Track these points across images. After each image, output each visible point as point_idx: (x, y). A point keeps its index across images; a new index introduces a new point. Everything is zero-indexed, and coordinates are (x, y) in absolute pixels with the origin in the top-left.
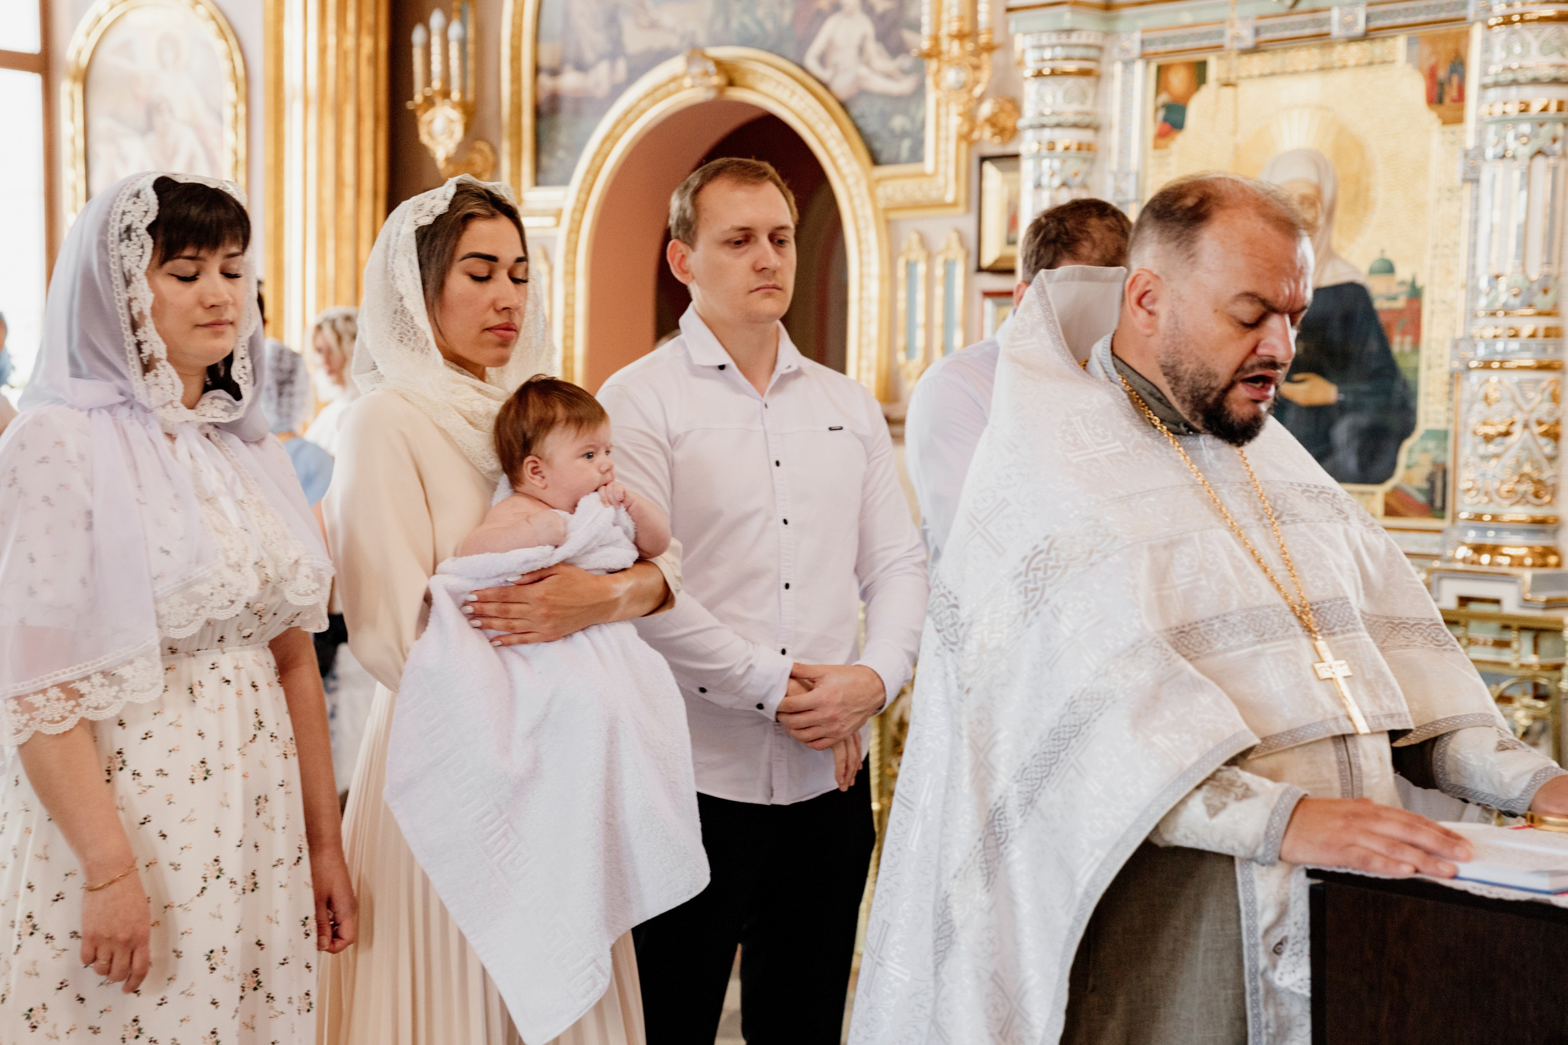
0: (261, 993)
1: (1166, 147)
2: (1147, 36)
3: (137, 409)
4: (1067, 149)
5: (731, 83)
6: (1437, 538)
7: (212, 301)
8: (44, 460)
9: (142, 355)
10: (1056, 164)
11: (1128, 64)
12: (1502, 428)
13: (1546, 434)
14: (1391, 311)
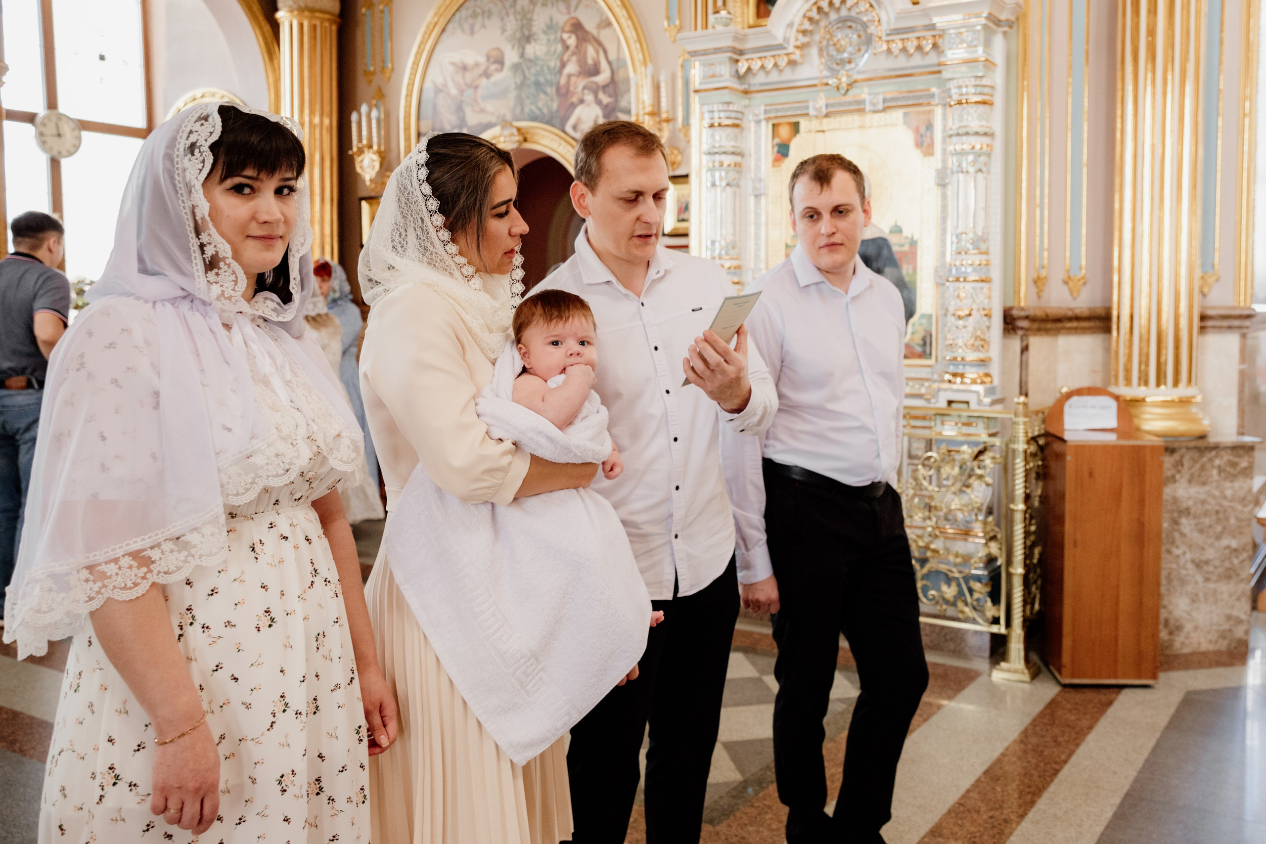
0: (324, 797)
1: (779, 166)
2: (768, 108)
3: (196, 302)
4: (729, 165)
5: (525, 140)
6: (928, 370)
7: (265, 218)
8: (111, 345)
9: (204, 256)
10: (723, 174)
11: (758, 122)
12: (967, 313)
13: (986, 315)
14: (901, 252)
